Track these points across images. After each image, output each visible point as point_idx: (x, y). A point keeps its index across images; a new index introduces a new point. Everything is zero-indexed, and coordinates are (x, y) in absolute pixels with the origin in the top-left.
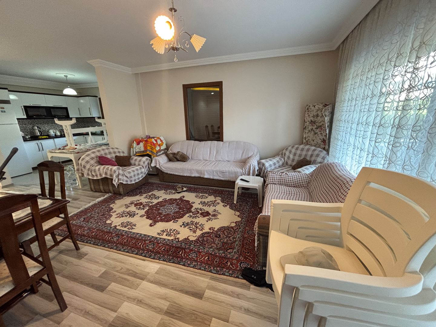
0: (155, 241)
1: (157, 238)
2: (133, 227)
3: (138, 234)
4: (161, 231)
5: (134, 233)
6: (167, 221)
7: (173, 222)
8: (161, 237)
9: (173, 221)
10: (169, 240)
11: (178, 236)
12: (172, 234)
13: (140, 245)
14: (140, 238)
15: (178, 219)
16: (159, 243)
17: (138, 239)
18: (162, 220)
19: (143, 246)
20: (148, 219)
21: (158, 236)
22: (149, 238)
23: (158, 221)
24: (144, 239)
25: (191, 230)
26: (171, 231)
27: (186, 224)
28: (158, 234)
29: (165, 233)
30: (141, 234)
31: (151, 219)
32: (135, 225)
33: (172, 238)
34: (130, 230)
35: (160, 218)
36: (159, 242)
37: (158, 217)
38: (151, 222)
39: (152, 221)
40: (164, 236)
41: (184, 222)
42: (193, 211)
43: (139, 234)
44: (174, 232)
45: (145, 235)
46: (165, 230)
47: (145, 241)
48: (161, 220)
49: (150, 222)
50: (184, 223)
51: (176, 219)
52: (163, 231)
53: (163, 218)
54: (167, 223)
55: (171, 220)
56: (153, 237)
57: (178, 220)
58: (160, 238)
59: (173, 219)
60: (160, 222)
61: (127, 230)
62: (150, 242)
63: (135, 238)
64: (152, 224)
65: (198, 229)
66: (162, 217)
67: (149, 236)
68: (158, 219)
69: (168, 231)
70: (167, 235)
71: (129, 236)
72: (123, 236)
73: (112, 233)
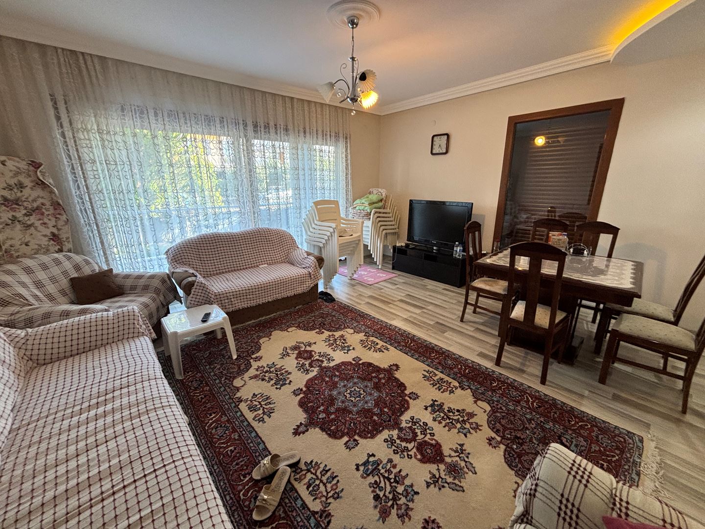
0: (393, 341)
1: (391, 345)
2: (428, 375)
3: (416, 359)
4: (383, 352)
5: (423, 362)
6: (370, 364)
7: (361, 360)
8: (385, 344)
9: (360, 362)
10: (377, 338)
11: (364, 338)
12: (370, 343)
13: (411, 343)
14: (412, 352)
15: (351, 362)
16: (389, 338)
17: (416, 352)
18: (378, 369)
19: (408, 341)
20: (402, 383)
21: (389, 346)
22: (401, 348)
23: (384, 370)
24: (407, 349)
25: (344, 340)
26: (370, 346)
27: (345, 350)
28: (387, 349)
29: (378, 346)
30: (412, 356)
31: (397, 380)
32: (425, 376)
33: (372, 338)
34: (431, 369)
35: (380, 376)
36: (388, 339)
37: (383, 381)
38: (396, 372)
39: (395, 376)
40: (381, 343)
41: (345, 353)
43: (415, 357)
44: (367, 344)
45: (407, 354)
46: (378, 351)
47: (406, 346)
48: (378, 371)
49: (397, 375)
50: (346, 351)
51: (354, 362)
52: (381, 351)
53: (374, 375)
54: (371, 362)
55: (363, 363)
56: (395, 348)
57: (351, 361)
58: (386, 343)
59: (360, 364)
60: (382, 367)
61: (437, 372)
62: (399, 342)
63: (420, 353)
64: (394, 368)
65: (336, 338)
66: (375, 377)
67: (401, 350)
68: (382, 376)
69: (373, 348)
70: (377, 344)
71: (430, 360)
72: (439, 363)
73: (460, 373)
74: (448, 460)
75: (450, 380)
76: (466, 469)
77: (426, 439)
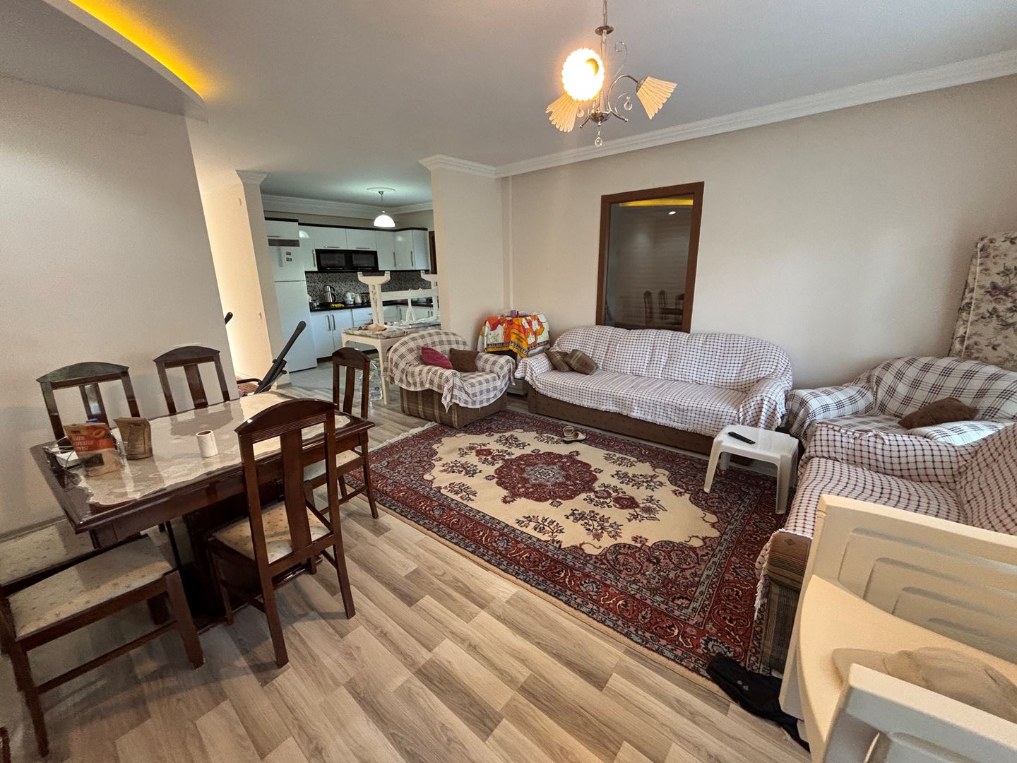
0: (512, 536)
1: (514, 530)
2: (471, 496)
3: (479, 512)
4: (524, 517)
5: (471, 510)
6: (539, 500)
7: (551, 504)
8: (524, 529)
9: (550, 501)
10: (539, 540)
11: (560, 537)
12: (547, 528)
13: (482, 536)
14: (482, 522)
15: (562, 499)
16: (518, 542)
17: (478, 523)
18: (527, 495)
19: (486, 539)
20: (500, 486)
21: (517, 526)
22: (498, 527)
23: (520, 496)
24: (489, 525)
25: (589, 530)
26: (546, 523)
27: (579, 514)
28: (519, 522)
29: (532, 525)
30: (484, 515)
31: (506, 488)
32: (474, 494)
33: (546, 537)
34: (465, 502)
35: (523, 489)
36: (519, 539)
37: (520, 486)
38: (507, 495)
39: (507, 491)
40: (529, 530)
41: (576, 510)
42: (597, 489)
43: (481, 514)
44: (551, 527)
45: (491, 518)
46: (532, 517)
47: (491, 529)
49: (505, 493)
50: (575, 512)
51: (560, 500)
52: (529, 519)
53: (531, 490)
54: (537, 503)
55: (547, 500)
56: (507, 525)
57: (562, 502)
58: (522, 532)
59: (551, 498)
60: (523, 498)
61: (460, 500)
62: (501, 535)
64: (508, 499)
66: (529, 488)
67: (499, 522)
68: (521, 490)
69: (540, 521)
70: (535, 529)
71: (463, 512)
72: (451, 510)
73: (432, 500)
75: (449, 494)
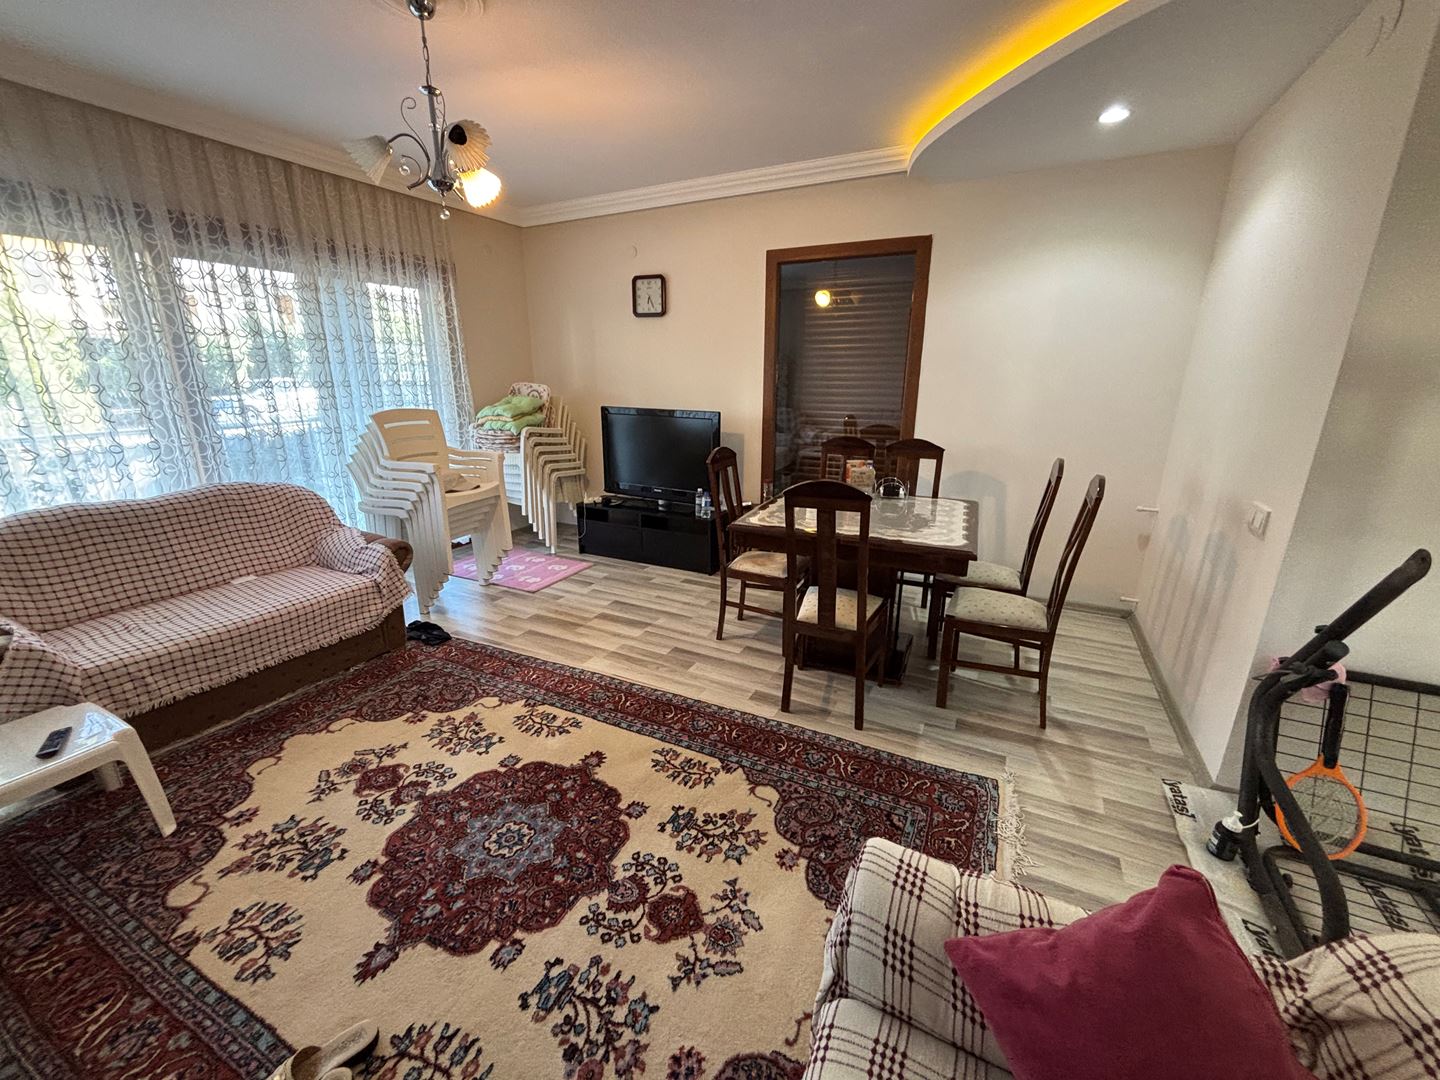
0: (588, 706)
1: (584, 713)
2: (661, 758)
3: (638, 732)
4: (568, 732)
5: (651, 734)
6: (540, 766)
7: (519, 760)
8: (571, 715)
9: (518, 766)
10: (552, 705)
11: (524, 711)
12: (538, 720)
13: (626, 701)
14: (630, 718)
15: (496, 771)
16: (579, 699)
17: (636, 716)
18: (558, 773)
19: (620, 698)
20: (610, 789)
21: (580, 718)
22: (606, 714)
23: (573, 770)
24: (620, 715)
25: (478, 724)
26: (537, 727)
27: (479, 746)
28: (577, 724)
29: (557, 723)
30: (629, 728)
31: (600, 784)
32: (656, 763)
33: (541, 709)
34: (668, 746)
35: (565, 785)
36: (578, 701)
37: (571, 795)
38: (597, 769)
39: (596, 777)
40: (562, 715)
41: (480, 754)
43: (635, 729)
44: (531, 722)
45: (619, 726)
46: (557, 733)
47: (616, 710)
48: (559, 776)
49: (601, 774)
50: (483, 750)
51: (503, 770)
52: (562, 730)
53: (549, 787)
54: (542, 760)
55: (524, 768)
56: (594, 717)
57: (497, 767)
58: (573, 711)
59: (517, 771)
60: (568, 766)
61: (679, 749)
62: (602, 705)
63: (645, 718)
64: (594, 761)
65: (457, 723)
66: (553, 790)
67: (605, 721)
68: (569, 783)
69: (546, 729)
70: (555, 717)
71: (664, 729)
72: (682, 730)
73: (722, 741)
74: (710, 920)
75: (704, 759)
76: (743, 928)
77: (666, 891)
